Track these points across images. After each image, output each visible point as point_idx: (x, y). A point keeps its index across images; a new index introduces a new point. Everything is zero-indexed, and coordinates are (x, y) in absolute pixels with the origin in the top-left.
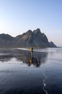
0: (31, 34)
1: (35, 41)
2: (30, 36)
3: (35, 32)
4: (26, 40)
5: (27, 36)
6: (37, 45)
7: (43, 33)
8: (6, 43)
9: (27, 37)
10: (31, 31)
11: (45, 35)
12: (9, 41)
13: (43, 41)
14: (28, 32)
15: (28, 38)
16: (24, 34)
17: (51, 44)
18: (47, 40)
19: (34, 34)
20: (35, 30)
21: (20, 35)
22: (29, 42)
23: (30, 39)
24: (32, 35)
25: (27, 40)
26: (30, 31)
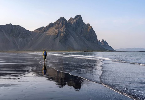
0: (64, 26)
1: (72, 39)
2: (62, 30)
3: (72, 23)
4: (55, 37)
5: (56, 28)
6: (76, 46)
7: (89, 25)
8: (14, 43)
9: (57, 31)
10: (65, 20)
11: (92, 28)
12: (20, 39)
13: (88, 40)
14: (58, 21)
15: (59, 33)
16: (51, 25)
17: (103, 44)
18: (95, 37)
19: (71, 25)
20: (71, 18)
21: (43, 27)
22: (59, 41)
23: (62, 35)
24: (66, 27)
25: (57, 36)
26: (62, 19)
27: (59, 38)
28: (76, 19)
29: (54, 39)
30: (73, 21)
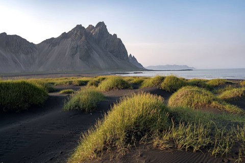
0: (83, 38)
1: (95, 56)
2: (81, 42)
3: (93, 32)
4: (73, 53)
5: (73, 40)
6: (102, 64)
7: (115, 35)
10: (83, 28)
11: (120, 40)
13: (117, 56)
14: (74, 29)
15: (78, 47)
16: (65, 36)
18: (126, 52)
19: (92, 36)
20: (90, 26)
22: (80, 59)
24: (86, 39)
25: (76, 52)
26: (79, 27)
27: (78, 53)
28: (98, 28)
29: (73, 55)
30: (95, 30)
